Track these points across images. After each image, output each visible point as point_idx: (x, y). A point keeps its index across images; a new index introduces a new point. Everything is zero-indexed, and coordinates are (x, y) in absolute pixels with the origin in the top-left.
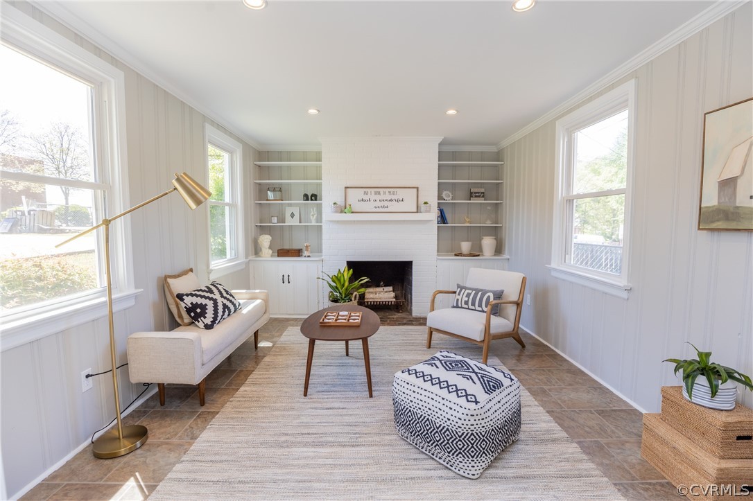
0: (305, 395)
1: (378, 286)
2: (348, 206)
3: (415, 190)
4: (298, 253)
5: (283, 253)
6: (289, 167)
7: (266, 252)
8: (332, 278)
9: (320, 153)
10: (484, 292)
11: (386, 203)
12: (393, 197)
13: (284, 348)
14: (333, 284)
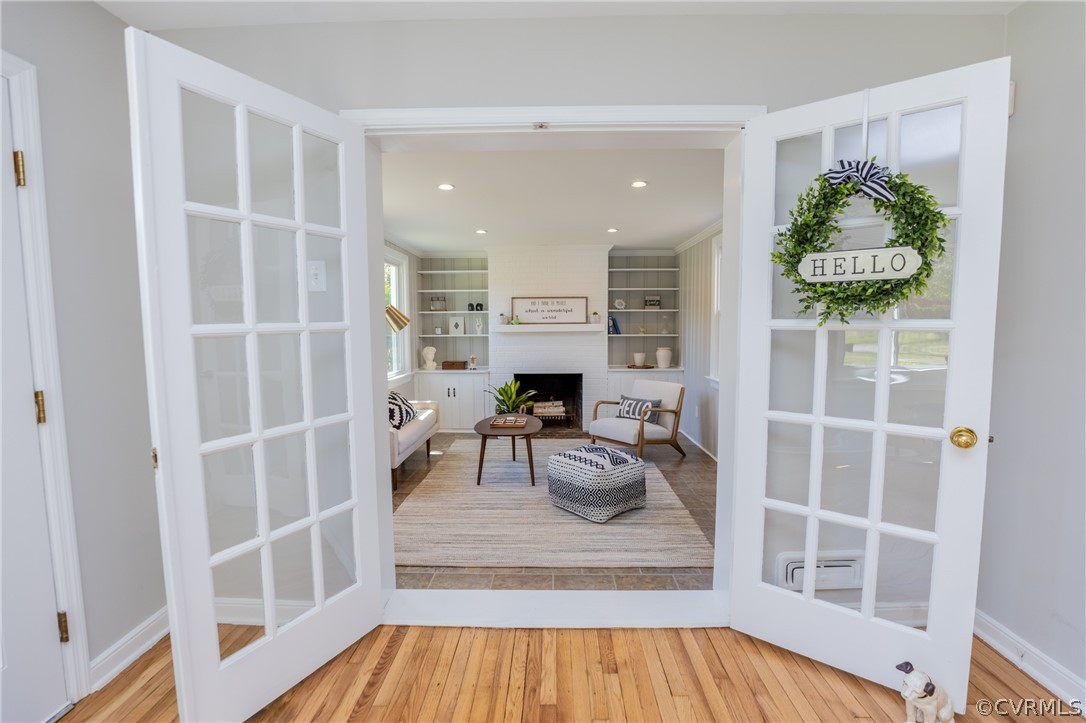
0: (479, 484)
1: (548, 400)
2: (515, 318)
3: (584, 300)
4: (463, 365)
5: (448, 366)
6: (453, 275)
7: (431, 365)
8: (499, 391)
9: (486, 261)
10: (644, 402)
11: (554, 314)
12: (561, 307)
13: (455, 456)
14: (501, 398)
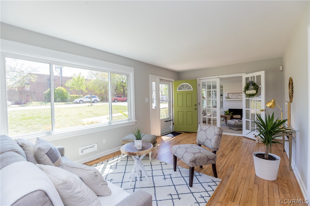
1: (237, 115)
2: (229, 97)
9: (223, 86)
11: (237, 96)
